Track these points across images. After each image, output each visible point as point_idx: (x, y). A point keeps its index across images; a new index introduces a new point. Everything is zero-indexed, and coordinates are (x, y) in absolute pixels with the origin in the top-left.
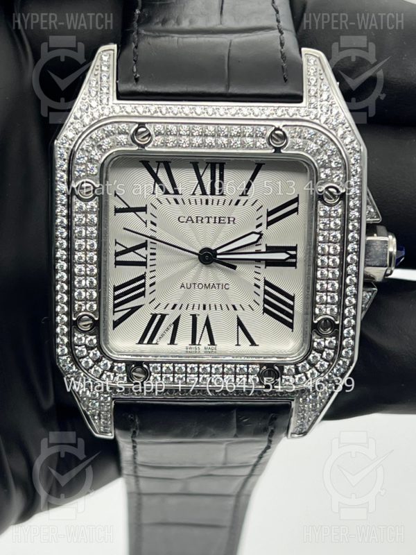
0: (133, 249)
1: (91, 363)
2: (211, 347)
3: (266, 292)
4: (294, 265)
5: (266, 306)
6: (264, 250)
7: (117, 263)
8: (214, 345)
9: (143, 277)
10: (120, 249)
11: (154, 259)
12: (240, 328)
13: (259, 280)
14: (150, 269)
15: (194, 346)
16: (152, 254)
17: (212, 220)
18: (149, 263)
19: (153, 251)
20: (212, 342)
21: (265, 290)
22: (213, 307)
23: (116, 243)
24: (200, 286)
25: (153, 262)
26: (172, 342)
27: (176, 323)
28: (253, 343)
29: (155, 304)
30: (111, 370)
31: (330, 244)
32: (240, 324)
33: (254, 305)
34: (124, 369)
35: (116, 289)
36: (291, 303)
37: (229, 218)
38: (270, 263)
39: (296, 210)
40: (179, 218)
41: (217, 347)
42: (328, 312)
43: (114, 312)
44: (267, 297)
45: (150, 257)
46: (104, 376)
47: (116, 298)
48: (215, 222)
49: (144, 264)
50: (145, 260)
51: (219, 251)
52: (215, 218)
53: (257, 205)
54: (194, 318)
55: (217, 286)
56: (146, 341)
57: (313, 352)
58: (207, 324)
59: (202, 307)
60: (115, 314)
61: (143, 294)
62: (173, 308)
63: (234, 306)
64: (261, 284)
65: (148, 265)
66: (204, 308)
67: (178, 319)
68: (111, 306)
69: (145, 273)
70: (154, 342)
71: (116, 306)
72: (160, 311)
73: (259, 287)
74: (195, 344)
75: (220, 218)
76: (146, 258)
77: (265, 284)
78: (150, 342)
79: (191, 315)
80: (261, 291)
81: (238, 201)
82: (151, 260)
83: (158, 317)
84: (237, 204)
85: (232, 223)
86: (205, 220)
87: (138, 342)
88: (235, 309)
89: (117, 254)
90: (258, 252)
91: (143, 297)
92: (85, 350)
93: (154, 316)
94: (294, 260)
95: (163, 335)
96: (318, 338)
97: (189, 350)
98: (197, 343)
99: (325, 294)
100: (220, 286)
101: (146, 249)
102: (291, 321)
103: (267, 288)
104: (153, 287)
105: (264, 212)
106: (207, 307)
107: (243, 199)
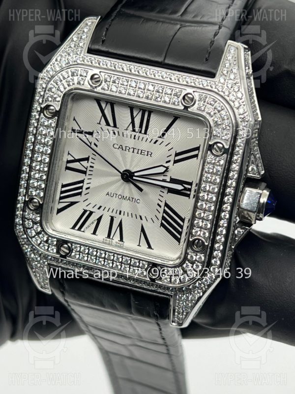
0: (79, 160)
1: (34, 233)
2: (120, 242)
3: (165, 211)
4: (188, 196)
5: (163, 221)
6: (169, 180)
7: (67, 168)
8: (123, 241)
9: (82, 182)
10: (71, 158)
11: (92, 171)
12: (142, 234)
13: (162, 201)
14: (88, 177)
15: (109, 239)
16: (91, 167)
17: (136, 151)
18: (88, 172)
19: (92, 165)
20: (121, 239)
21: (164, 210)
22: (126, 214)
23: (69, 154)
24: (120, 197)
25: (91, 173)
26: (94, 233)
27: (99, 220)
28: (150, 247)
29: (87, 203)
30: (47, 242)
31: (210, 184)
32: (143, 230)
33: (155, 219)
34: (55, 243)
35: (63, 186)
36: (182, 223)
37: (148, 152)
38: (171, 191)
39: (196, 156)
40: (114, 145)
41: (125, 244)
42: (201, 235)
43: (59, 202)
44: (164, 215)
45: (89, 168)
46: (42, 245)
47: (62, 192)
48: (138, 153)
49: (85, 173)
50: (85, 170)
51: (136, 174)
52: (138, 150)
53: (169, 147)
54: (112, 219)
55: (131, 199)
56: (77, 228)
57: (187, 262)
58: (120, 225)
59: (118, 212)
60: (60, 204)
61: (80, 194)
62: (99, 208)
63: (141, 217)
64: (162, 204)
65: (87, 174)
66: (120, 214)
67: (101, 217)
68: (58, 197)
69: (84, 179)
70: (82, 230)
71: (61, 198)
72: (90, 208)
73: (160, 206)
74: (109, 238)
75: (142, 151)
76: (86, 169)
77: (165, 206)
78: (79, 229)
79: (110, 216)
80: (161, 210)
81: (157, 141)
82: (90, 171)
83: (88, 212)
84: (155, 143)
85: (149, 155)
86: (131, 150)
87: (71, 227)
88: (141, 219)
89: (68, 162)
90: (164, 181)
91: (80, 196)
92: (31, 223)
93: (85, 211)
94: (189, 193)
95: (89, 226)
96: (191, 253)
97: (105, 241)
98: (111, 237)
99: (201, 220)
100: (134, 200)
101: (88, 162)
102: (179, 237)
103: (166, 208)
104: (88, 191)
105: (173, 152)
106: (122, 213)
107: (160, 140)
